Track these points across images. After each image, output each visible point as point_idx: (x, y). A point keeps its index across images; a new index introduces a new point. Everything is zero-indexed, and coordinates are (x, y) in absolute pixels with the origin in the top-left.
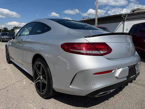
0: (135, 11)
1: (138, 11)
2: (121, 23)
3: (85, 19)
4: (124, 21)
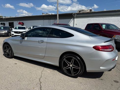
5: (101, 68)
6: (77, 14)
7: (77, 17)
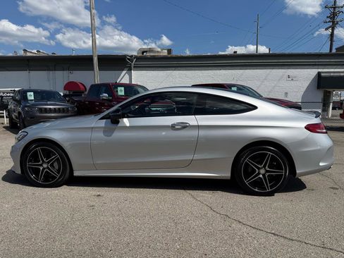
0: (146, 52)
1: (152, 54)
2: (124, 72)
3: (43, 55)
4: (130, 69)
5: (321, 164)
6: (138, 58)
7: (138, 67)
